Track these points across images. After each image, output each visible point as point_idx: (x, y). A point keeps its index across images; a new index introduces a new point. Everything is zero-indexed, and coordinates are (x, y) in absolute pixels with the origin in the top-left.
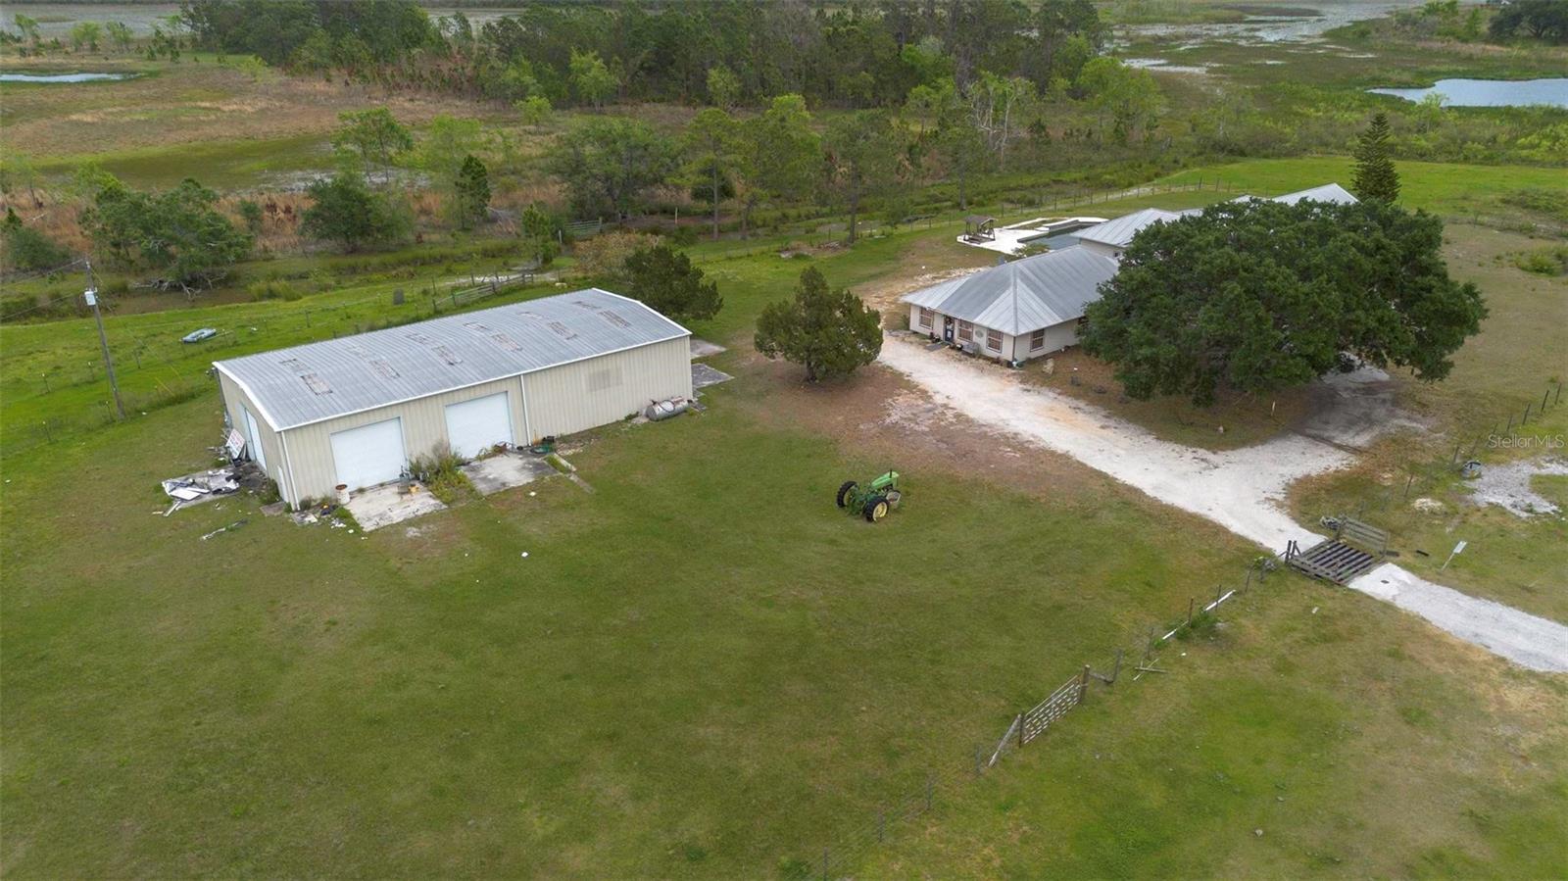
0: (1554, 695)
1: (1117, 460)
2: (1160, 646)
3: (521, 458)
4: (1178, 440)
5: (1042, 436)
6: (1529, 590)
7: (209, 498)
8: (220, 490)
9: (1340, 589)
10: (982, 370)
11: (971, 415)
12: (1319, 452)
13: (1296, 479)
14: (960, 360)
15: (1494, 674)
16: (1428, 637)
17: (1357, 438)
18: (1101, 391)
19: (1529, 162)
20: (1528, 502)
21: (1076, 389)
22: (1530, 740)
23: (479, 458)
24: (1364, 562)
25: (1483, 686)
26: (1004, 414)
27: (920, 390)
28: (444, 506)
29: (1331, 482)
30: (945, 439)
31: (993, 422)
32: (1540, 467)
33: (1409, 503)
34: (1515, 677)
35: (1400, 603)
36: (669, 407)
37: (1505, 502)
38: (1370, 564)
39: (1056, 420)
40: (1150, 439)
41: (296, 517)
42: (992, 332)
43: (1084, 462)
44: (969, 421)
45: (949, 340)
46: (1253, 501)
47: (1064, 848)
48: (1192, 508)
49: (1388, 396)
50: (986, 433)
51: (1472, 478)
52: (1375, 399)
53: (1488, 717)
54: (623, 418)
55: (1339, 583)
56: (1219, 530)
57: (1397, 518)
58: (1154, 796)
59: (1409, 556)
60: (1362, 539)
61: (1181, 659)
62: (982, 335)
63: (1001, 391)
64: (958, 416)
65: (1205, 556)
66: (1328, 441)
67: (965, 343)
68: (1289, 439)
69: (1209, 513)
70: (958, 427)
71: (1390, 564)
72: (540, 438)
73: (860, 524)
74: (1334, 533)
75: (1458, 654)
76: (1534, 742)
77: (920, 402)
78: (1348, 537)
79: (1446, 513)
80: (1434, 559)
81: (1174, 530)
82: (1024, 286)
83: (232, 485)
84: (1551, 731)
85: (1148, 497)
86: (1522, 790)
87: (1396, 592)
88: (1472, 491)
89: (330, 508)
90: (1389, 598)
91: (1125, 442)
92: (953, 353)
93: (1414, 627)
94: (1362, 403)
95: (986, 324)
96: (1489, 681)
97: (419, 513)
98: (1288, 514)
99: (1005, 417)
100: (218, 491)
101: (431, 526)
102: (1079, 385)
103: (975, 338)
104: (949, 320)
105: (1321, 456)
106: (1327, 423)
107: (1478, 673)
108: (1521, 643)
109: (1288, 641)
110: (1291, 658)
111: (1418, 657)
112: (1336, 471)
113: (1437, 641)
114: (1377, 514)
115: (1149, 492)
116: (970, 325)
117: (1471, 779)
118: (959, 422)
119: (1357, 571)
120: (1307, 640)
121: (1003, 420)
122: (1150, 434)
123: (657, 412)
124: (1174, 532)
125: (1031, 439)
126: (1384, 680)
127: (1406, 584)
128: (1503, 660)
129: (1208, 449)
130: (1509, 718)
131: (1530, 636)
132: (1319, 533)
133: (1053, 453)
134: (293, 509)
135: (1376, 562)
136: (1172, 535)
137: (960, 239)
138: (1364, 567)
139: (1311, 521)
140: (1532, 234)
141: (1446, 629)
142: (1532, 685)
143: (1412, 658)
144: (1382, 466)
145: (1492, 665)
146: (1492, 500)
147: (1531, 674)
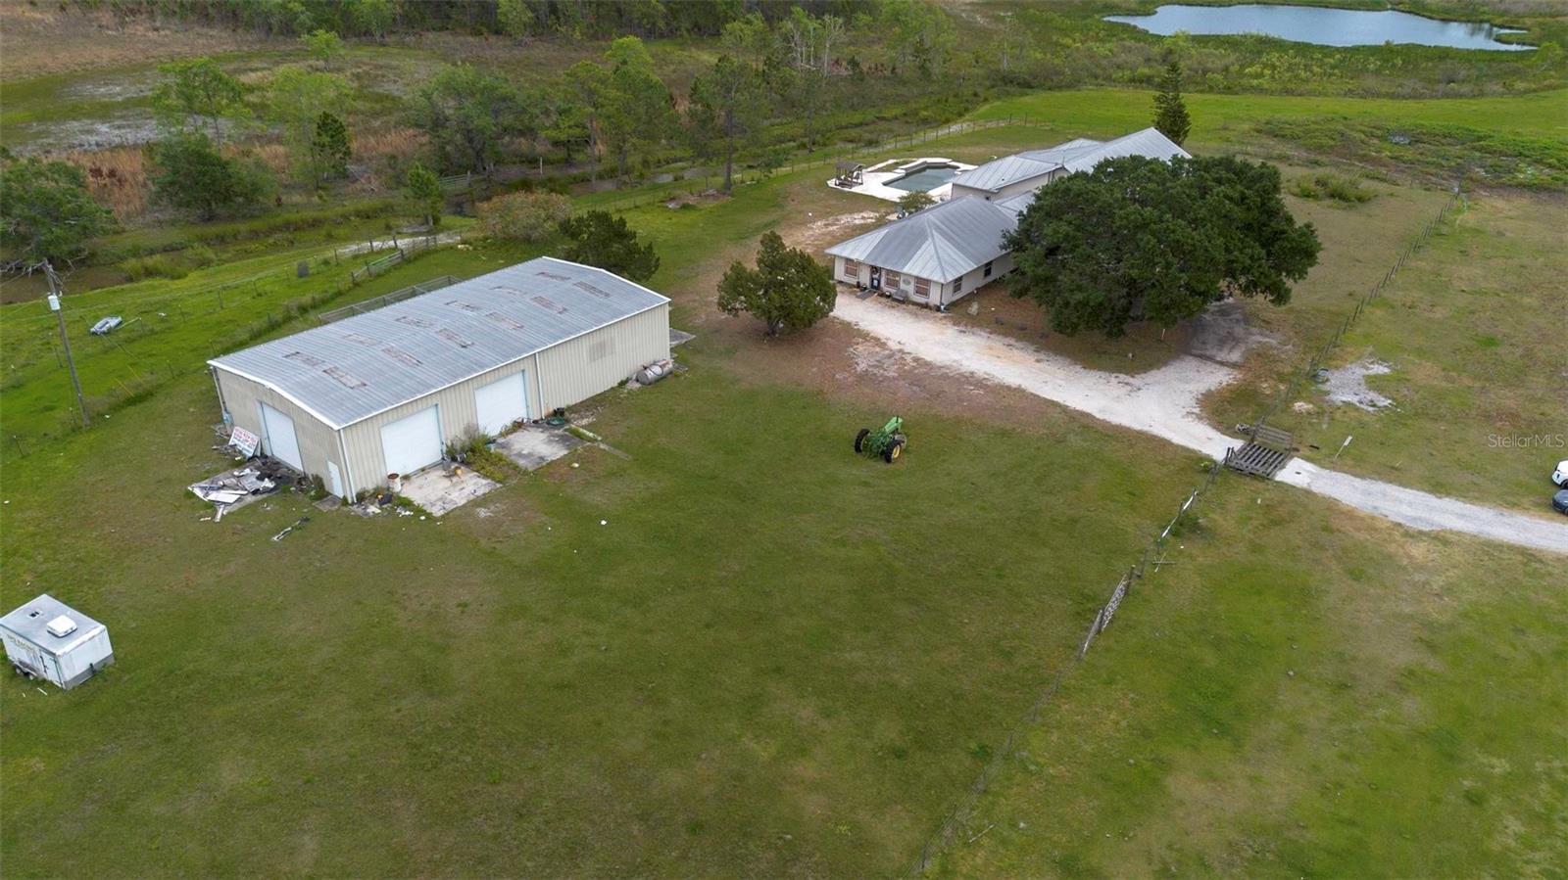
0: (1441, 547)
1: (1061, 389)
2: (1162, 544)
3: (542, 432)
4: (1100, 368)
5: (995, 374)
6: (1396, 469)
7: (250, 499)
8: (258, 490)
9: (1270, 482)
10: (916, 315)
11: (928, 359)
12: (1209, 370)
13: (1202, 394)
14: (893, 307)
15: (1397, 535)
16: (1343, 513)
17: (1231, 355)
18: (1023, 329)
19: (1260, 90)
20: (1369, 398)
21: (1000, 327)
22: (1438, 582)
23: (502, 435)
24: (1281, 457)
25: (1394, 545)
26: (955, 356)
27: (872, 338)
28: (498, 485)
29: (1227, 394)
30: (916, 383)
31: (948, 363)
32: (1367, 369)
33: (1290, 408)
34: (1412, 537)
35: (1314, 489)
36: (657, 370)
37: (1355, 400)
38: (1283, 460)
39: (998, 357)
40: (1078, 368)
41: (357, 510)
42: (919, 280)
43: (1038, 393)
44: (927, 364)
45: (878, 287)
46: (1179, 415)
47: (1166, 707)
48: (1137, 426)
49: (1238, 316)
50: (947, 373)
51: (1323, 382)
52: (1231, 320)
53: (1404, 568)
54: (616, 385)
55: (1266, 478)
56: (1164, 443)
57: (1288, 421)
58: (1210, 659)
59: (1306, 449)
60: (1273, 441)
61: (1181, 551)
62: (909, 283)
63: (942, 333)
64: (916, 360)
65: (1163, 466)
66: (1210, 359)
67: (893, 291)
68: (1183, 360)
69: (1151, 429)
70: (921, 370)
71: (1296, 458)
72: (551, 410)
73: (881, 466)
74: (1249, 437)
75: (1368, 523)
76: (1441, 583)
77: (878, 349)
78: (1260, 439)
79: (1318, 413)
80: (1324, 451)
81: (1131, 446)
82: (940, 236)
83: (268, 484)
84: (1448, 574)
85: (1098, 419)
86: (1445, 619)
87: (1309, 481)
88: (1328, 393)
89: (386, 497)
90: (1305, 486)
91: (1061, 373)
92: (883, 300)
93: (1331, 506)
94: (1223, 323)
95: (915, 273)
96: (1395, 541)
97: (478, 493)
98: (1208, 424)
99: (956, 358)
100: (256, 492)
101: (497, 505)
102: (1002, 324)
103: (902, 286)
104: (875, 269)
105: (1212, 372)
106: (1204, 343)
107: (1387, 536)
108: (1405, 510)
109: (1250, 527)
110: (1257, 541)
111: (1342, 529)
112: (1228, 385)
113: (1350, 515)
114: (1270, 418)
115: (1098, 416)
116: (897, 274)
117: (1412, 616)
118: (921, 366)
119: (1276, 466)
120: (1262, 525)
121: (954, 361)
122: (1076, 364)
123: (649, 376)
124: (1132, 448)
125: (986, 377)
126: (1327, 550)
127: (1312, 473)
128: (1400, 525)
129: (1127, 374)
130: (1421, 568)
131: (1410, 504)
132: (1237, 438)
133: (1009, 388)
134: (350, 501)
135: (1286, 457)
136: (1131, 451)
137: (832, 183)
138: (1280, 463)
139: (1227, 428)
140: (1290, 162)
141: (1354, 506)
142: (1425, 541)
143: (1339, 531)
144: (1259, 377)
145: (1393, 529)
146: (1344, 399)
147: (1421, 533)
